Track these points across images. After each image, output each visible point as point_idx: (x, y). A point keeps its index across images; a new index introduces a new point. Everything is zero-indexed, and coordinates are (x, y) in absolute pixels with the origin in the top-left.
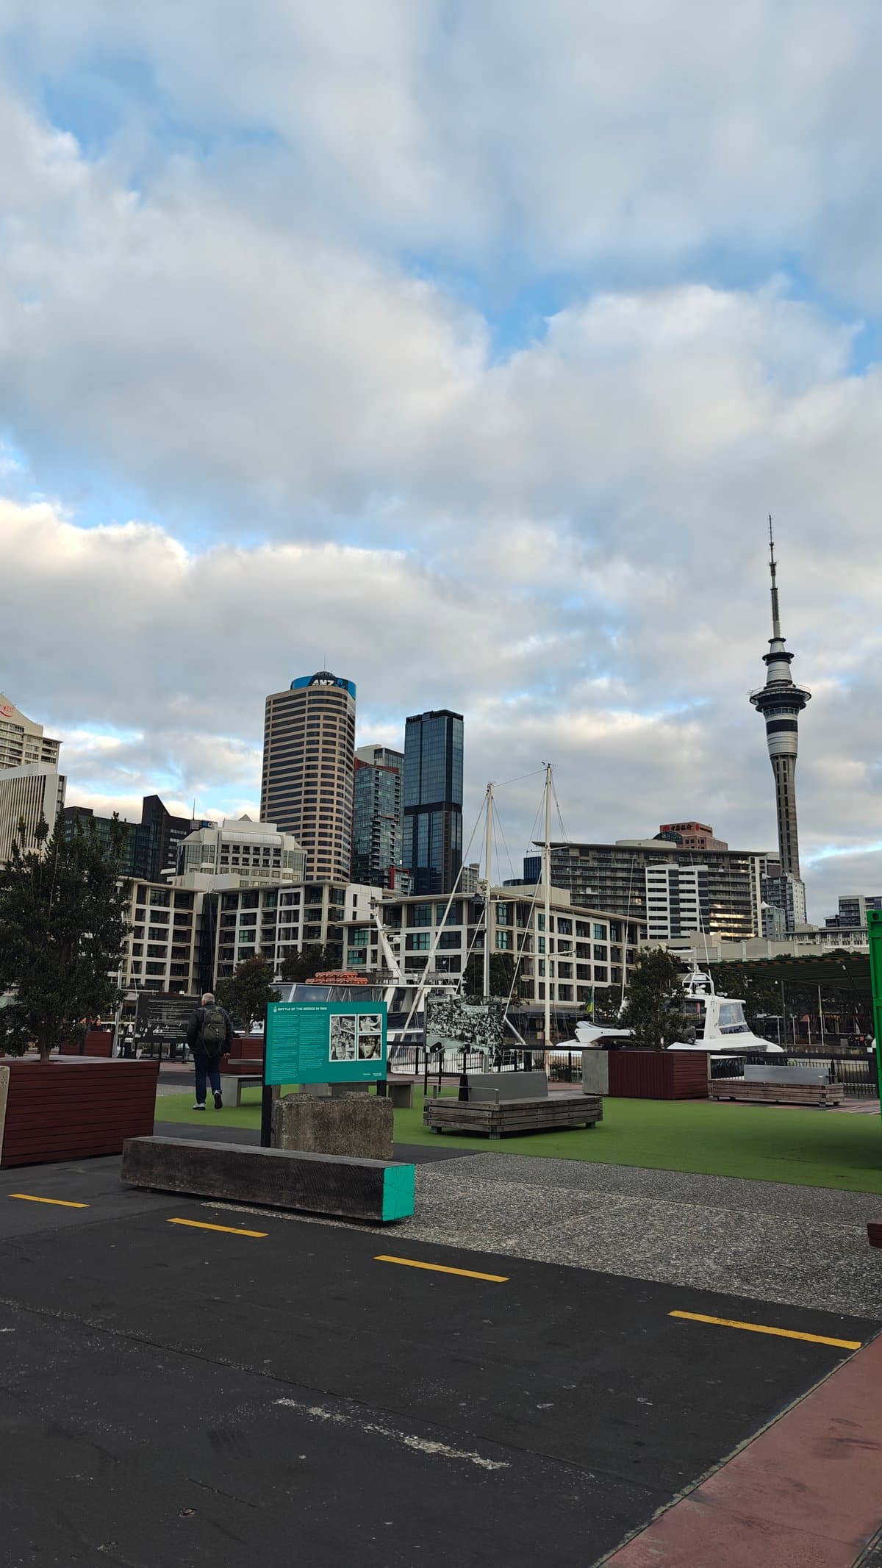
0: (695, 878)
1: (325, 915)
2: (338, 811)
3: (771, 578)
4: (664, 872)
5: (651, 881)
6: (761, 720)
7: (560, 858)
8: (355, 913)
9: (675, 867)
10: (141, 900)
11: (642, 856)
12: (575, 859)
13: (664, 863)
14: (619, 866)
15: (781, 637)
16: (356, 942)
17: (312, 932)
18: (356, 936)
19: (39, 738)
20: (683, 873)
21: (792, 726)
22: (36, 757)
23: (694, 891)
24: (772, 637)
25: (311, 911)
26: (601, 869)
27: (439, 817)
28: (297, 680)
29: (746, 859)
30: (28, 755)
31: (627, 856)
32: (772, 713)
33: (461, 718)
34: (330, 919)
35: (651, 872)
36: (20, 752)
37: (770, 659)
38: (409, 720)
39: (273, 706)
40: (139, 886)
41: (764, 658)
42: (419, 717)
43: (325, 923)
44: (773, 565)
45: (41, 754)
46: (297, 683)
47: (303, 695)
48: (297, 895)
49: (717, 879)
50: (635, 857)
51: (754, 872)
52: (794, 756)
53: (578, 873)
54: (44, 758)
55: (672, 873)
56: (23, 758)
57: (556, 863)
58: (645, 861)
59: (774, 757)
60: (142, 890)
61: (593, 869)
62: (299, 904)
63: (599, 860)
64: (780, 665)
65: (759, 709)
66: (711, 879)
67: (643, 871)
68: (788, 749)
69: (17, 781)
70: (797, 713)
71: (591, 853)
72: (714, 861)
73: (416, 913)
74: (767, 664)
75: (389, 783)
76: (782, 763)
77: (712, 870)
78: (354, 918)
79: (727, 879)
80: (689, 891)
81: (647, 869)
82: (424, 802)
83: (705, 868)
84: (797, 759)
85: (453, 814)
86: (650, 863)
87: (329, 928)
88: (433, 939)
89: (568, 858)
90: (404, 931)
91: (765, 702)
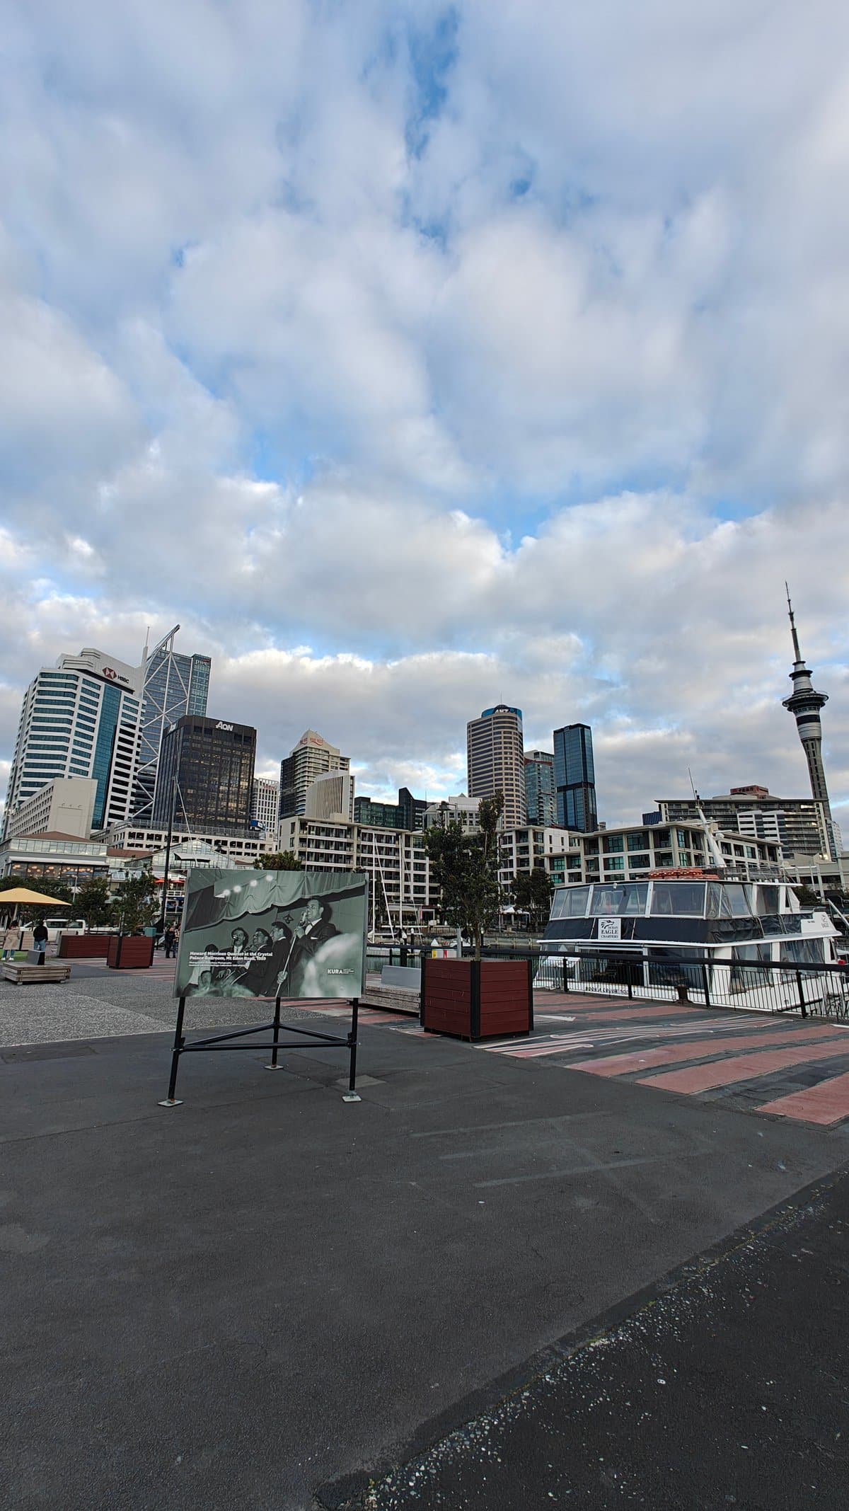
0: (775, 819)
1: (531, 850)
2: (517, 791)
3: (790, 622)
4: (751, 816)
5: (742, 823)
6: (792, 717)
7: (675, 811)
8: (551, 849)
9: (759, 812)
10: (407, 845)
11: (733, 806)
12: (686, 810)
13: (749, 810)
14: (719, 813)
15: (802, 660)
16: (556, 868)
17: (522, 862)
18: (556, 863)
19: (338, 757)
20: (765, 816)
21: (816, 719)
22: (337, 768)
23: (775, 829)
24: (795, 661)
25: (521, 848)
27: (580, 791)
28: (486, 710)
29: (812, 805)
30: (332, 767)
31: (722, 807)
32: (800, 711)
33: (589, 728)
34: (535, 853)
35: (740, 817)
36: (328, 766)
37: (795, 676)
38: (556, 732)
39: (472, 728)
40: (406, 836)
41: (790, 676)
42: (562, 730)
43: (531, 856)
44: (791, 614)
45: (339, 766)
46: (485, 713)
47: (490, 720)
48: (510, 837)
49: (791, 819)
50: (728, 807)
51: (820, 813)
52: (819, 739)
54: (342, 768)
55: (757, 817)
56: (330, 769)
57: (672, 814)
58: (736, 809)
59: (804, 741)
60: (408, 837)
62: (512, 843)
63: (704, 810)
64: (803, 679)
65: (789, 710)
66: (788, 819)
67: (736, 816)
68: (816, 734)
69: (327, 781)
70: (819, 709)
71: (697, 806)
72: (788, 807)
73: (611, 843)
74: (793, 679)
75: (546, 772)
76: (811, 745)
77: (788, 813)
78: (551, 852)
79: (799, 819)
80: (771, 829)
81: (738, 815)
82: (570, 783)
83: (782, 812)
84: (822, 741)
85: (589, 789)
86: (740, 811)
87: (535, 859)
88: (626, 861)
89: (680, 811)
90: (602, 856)
91: (793, 704)
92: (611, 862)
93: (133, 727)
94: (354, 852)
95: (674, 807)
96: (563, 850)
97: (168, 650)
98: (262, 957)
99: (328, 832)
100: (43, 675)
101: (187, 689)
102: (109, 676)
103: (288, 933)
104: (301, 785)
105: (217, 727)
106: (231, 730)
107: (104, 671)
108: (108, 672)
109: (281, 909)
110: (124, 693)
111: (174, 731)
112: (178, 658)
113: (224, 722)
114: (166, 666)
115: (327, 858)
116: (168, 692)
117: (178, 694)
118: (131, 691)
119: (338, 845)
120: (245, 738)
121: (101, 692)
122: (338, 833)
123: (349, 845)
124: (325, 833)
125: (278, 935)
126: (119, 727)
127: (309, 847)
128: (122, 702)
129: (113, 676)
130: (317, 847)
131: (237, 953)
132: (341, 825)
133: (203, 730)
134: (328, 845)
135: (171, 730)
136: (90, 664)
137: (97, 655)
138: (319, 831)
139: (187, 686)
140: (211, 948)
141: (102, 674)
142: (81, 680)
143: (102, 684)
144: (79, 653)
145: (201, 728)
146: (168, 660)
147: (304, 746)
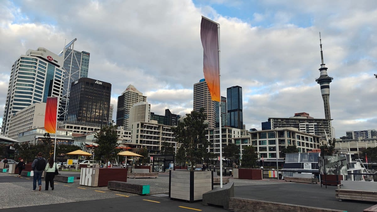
0: (313, 126)
1: (227, 136)
3: (320, 48)
4: (305, 125)
5: (301, 127)
7: (276, 122)
9: (307, 123)
11: (298, 121)
12: (280, 122)
13: (304, 122)
14: (292, 123)
15: (324, 64)
16: (237, 143)
17: (224, 141)
19: (142, 96)
20: (310, 125)
21: (328, 87)
22: (141, 100)
24: (321, 64)
25: (223, 135)
26: (287, 124)
27: (237, 113)
28: (201, 80)
29: (327, 121)
30: (140, 100)
31: (294, 121)
32: (322, 84)
33: (241, 88)
34: (229, 137)
36: (138, 99)
37: (321, 70)
38: (228, 89)
39: (195, 86)
41: (319, 70)
42: (230, 88)
44: (321, 45)
45: (142, 100)
47: (203, 83)
48: (219, 131)
49: (319, 126)
50: (296, 121)
52: (329, 95)
53: (281, 126)
54: (143, 101)
55: (307, 125)
56: (138, 101)
57: (275, 123)
59: (323, 95)
61: (285, 124)
63: (287, 122)
64: (324, 71)
65: (318, 83)
66: (318, 126)
68: (327, 93)
69: (139, 106)
70: (329, 83)
71: (284, 120)
72: (318, 122)
74: (320, 71)
75: (224, 104)
76: (325, 97)
77: (318, 124)
78: (234, 137)
79: (322, 127)
80: (312, 130)
81: (300, 124)
82: (232, 109)
83: (316, 124)
84: (330, 96)
85: (240, 112)
87: (229, 140)
88: (267, 142)
89: (278, 122)
90: (258, 140)
91: (320, 81)
92: (262, 142)
93: (60, 81)
94: (161, 136)
95: (276, 120)
96: (238, 136)
97: (71, 48)
98: (335, 169)
99: (151, 128)
100: (22, 58)
101: (80, 66)
102: (50, 59)
103: (337, 166)
104: (127, 107)
105: (96, 83)
106: (101, 84)
107: (48, 57)
108: (49, 58)
109: (336, 162)
110: (56, 67)
111: (77, 84)
112: (76, 52)
113: (98, 81)
114: (71, 56)
115: (151, 137)
116: (72, 67)
117: (76, 67)
118: (59, 66)
119: (155, 133)
120: (107, 87)
121: (47, 66)
122: (155, 128)
123: (159, 133)
124: (150, 128)
125: (336, 166)
126: (54, 81)
127: (144, 133)
128: (55, 71)
129: (51, 60)
130: (147, 133)
131: (332, 169)
132: (156, 125)
133: (90, 84)
134: (151, 132)
135: (76, 83)
136: (42, 54)
137: (45, 51)
138: (148, 127)
139: (80, 64)
140: (328, 168)
141: (47, 59)
142: (38, 61)
143: (47, 63)
144: (37, 49)
145: (89, 83)
146: (72, 53)
147: (128, 91)
